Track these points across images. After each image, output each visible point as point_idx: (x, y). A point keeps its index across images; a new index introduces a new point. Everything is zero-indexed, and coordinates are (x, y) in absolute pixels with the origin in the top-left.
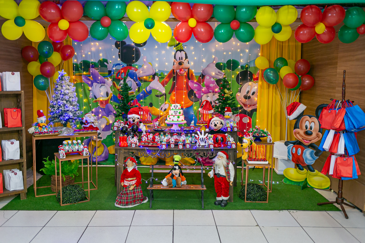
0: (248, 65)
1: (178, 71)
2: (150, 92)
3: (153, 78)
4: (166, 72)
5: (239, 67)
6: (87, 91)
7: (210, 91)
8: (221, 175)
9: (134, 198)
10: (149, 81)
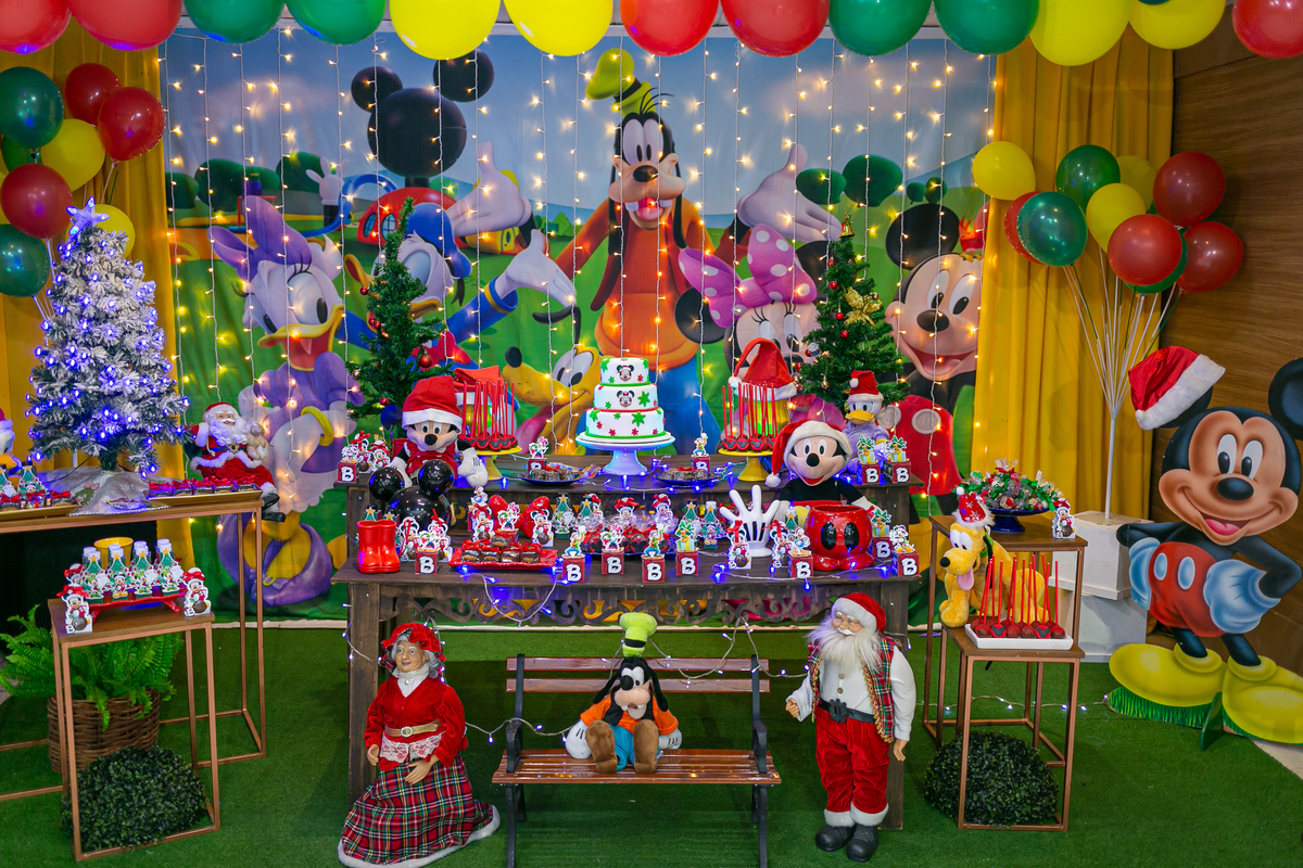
0: (938, 182)
1: (632, 207)
2: (510, 301)
3: (524, 240)
4: (581, 212)
5: (901, 188)
6: (234, 299)
7: (773, 294)
8: (850, 711)
9: (428, 821)
10: (503, 253)
